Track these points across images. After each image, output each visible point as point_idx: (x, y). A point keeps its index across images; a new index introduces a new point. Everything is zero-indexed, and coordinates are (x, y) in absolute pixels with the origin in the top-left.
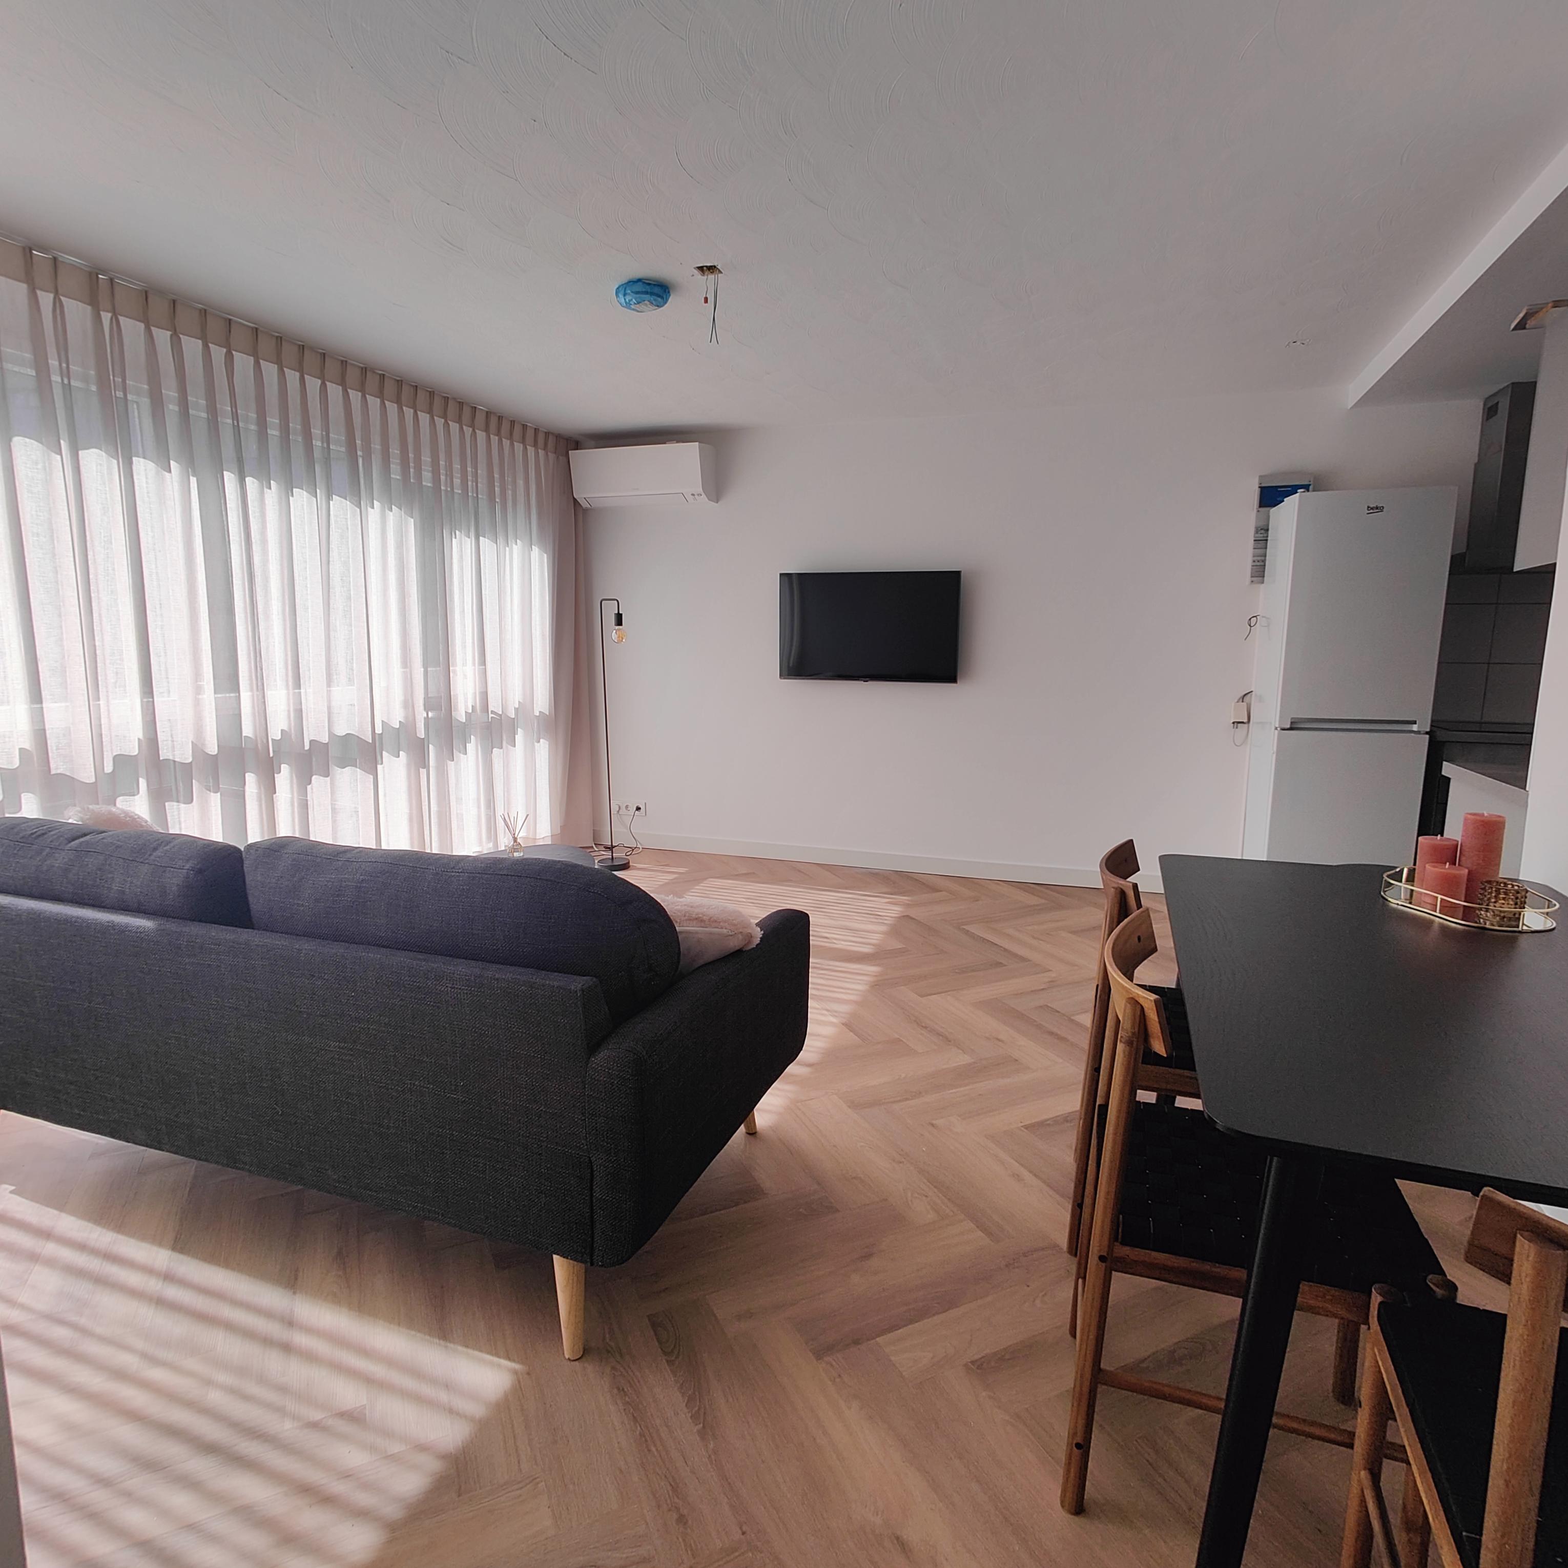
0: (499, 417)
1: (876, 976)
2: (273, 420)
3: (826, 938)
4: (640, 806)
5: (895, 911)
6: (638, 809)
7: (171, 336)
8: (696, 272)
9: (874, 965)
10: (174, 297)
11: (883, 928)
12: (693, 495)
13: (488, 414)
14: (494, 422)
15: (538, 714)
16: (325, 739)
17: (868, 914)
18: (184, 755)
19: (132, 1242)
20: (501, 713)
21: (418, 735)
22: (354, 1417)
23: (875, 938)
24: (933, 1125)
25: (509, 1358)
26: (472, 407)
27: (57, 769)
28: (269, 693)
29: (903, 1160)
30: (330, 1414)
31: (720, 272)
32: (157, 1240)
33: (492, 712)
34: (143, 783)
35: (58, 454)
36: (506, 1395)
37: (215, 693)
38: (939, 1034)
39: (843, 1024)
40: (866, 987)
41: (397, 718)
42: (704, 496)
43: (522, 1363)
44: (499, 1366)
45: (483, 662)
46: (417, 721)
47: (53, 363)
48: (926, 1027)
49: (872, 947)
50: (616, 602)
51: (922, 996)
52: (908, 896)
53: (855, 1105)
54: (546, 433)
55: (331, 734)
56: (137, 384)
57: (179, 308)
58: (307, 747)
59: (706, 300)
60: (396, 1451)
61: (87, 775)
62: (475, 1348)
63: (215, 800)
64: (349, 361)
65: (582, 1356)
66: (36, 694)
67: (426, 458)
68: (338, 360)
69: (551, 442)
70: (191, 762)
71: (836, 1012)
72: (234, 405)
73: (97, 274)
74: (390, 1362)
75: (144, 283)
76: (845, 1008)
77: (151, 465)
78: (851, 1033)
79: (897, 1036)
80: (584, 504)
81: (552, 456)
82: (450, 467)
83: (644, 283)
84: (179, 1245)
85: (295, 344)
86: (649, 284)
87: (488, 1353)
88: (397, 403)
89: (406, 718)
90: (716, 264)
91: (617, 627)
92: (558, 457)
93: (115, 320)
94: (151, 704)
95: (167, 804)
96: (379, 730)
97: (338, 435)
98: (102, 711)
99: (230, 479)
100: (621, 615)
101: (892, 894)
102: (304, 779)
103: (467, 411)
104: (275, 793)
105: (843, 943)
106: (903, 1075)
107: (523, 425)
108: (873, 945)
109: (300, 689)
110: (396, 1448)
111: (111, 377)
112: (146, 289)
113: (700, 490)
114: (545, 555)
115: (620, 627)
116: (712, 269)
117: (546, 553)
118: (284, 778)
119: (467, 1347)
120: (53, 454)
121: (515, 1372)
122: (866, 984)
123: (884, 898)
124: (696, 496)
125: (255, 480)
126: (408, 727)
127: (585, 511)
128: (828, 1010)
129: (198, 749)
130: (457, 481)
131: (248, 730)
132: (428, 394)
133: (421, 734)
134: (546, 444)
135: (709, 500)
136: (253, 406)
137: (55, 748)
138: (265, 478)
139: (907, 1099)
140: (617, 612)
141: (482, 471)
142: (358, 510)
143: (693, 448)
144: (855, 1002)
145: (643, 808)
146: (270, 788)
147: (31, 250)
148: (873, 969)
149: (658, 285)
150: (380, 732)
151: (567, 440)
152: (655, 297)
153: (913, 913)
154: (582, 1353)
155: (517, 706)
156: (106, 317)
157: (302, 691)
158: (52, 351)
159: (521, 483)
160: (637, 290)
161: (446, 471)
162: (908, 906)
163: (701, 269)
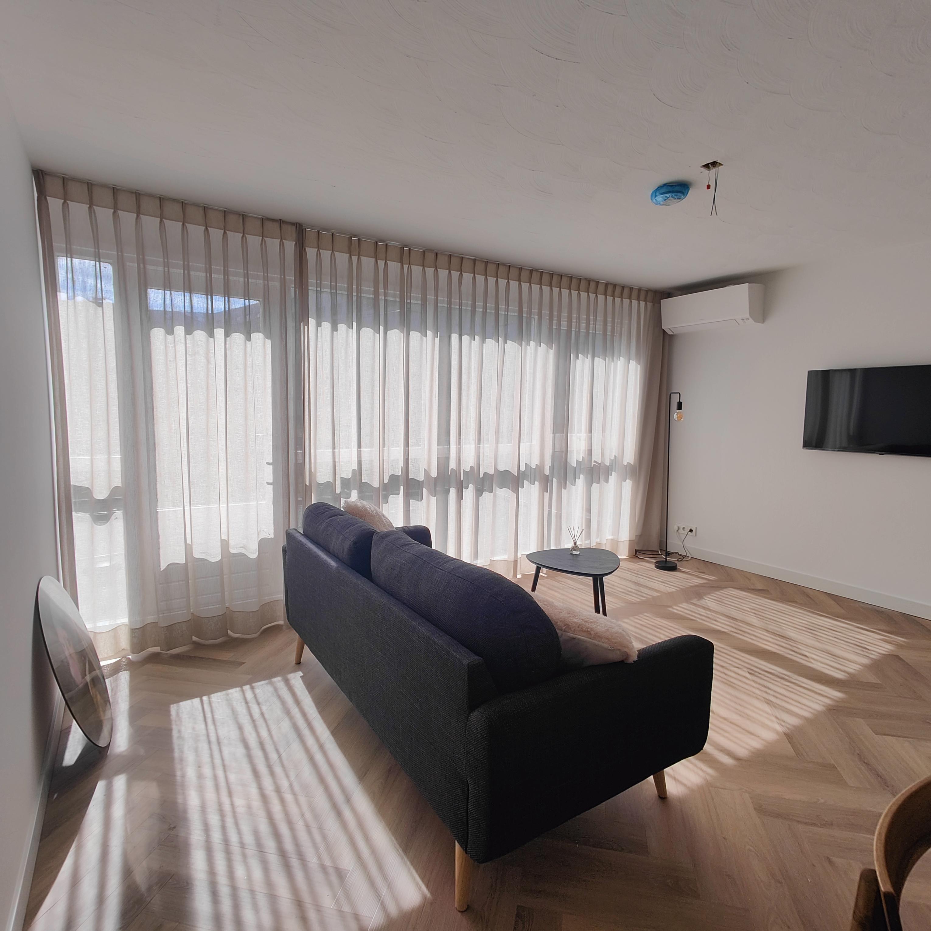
0: (614, 285)
1: (837, 701)
2: (480, 304)
3: (806, 656)
4: (693, 529)
5: (886, 648)
6: (691, 531)
7: (435, 270)
8: (703, 169)
9: (839, 691)
10: (437, 251)
11: (865, 661)
12: (743, 319)
13: (607, 285)
14: (610, 289)
15: (626, 464)
16: (492, 472)
17: (857, 645)
18: (421, 478)
19: (321, 721)
20: (600, 462)
21: (545, 473)
22: (341, 874)
23: (853, 668)
24: (830, 862)
25: (427, 886)
26: (596, 282)
27: (364, 480)
28: (464, 447)
29: (783, 881)
30: (333, 866)
31: (721, 164)
32: (329, 725)
33: (595, 461)
34: (402, 488)
35: (378, 333)
36: (413, 911)
37: (438, 446)
38: (879, 776)
39: (785, 734)
40: (824, 709)
41: (535, 462)
42: (751, 319)
43: (432, 893)
44: (420, 888)
45: (591, 431)
46: (545, 465)
47: (382, 291)
48: (867, 764)
49: (846, 674)
50: (679, 394)
51: (877, 734)
52: (906, 638)
53: (760, 810)
54: (646, 291)
55: (496, 469)
56: (416, 295)
57: (439, 256)
58: (481, 476)
59: (709, 187)
60: (346, 911)
61: (376, 485)
62: (415, 867)
63: (433, 500)
64: (523, 267)
65: (465, 911)
66: (359, 446)
67: (565, 314)
68: (518, 268)
69: (650, 295)
70: (423, 481)
71: (784, 721)
72: (460, 298)
73: (403, 248)
74: (374, 851)
75: (424, 247)
76: (794, 721)
77: (419, 334)
78: (789, 746)
79: (833, 762)
80: (670, 333)
81: (649, 305)
82: (579, 318)
83: (669, 186)
84: (334, 733)
85: (495, 263)
86: (672, 186)
87: (419, 875)
88: (550, 286)
89: (540, 463)
90: (716, 160)
91: (678, 411)
92: (654, 305)
93: (410, 268)
94: (407, 451)
95: (410, 500)
96: (523, 468)
97: (514, 308)
98: (385, 453)
99: (455, 337)
100: (682, 402)
101: (888, 633)
102: (479, 492)
103: (593, 285)
104: (462, 499)
105: (819, 664)
106: (822, 801)
107: (631, 288)
108: (848, 673)
109: (480, 444)
110: (346, 909)
111: (405, 294)
112: (424, 250)
113: (748, 316)
114: (639, 366)
115: (680, 411)
116: (714, 164)
117: (639, 364)
118: (469, 493)
119: (412, 864)
120: (376, 334)
121: (425, 898)
122: (824, 706)
123: (882, 635)
124: (745, 320)
125: (468, 336)
126: (540, 468)
127: (672, 337)
128: (777, 718)
129: (427, 473)
130: (583, 325)
131: (453, 465)
132: (569, 278)
133: (547, 472)
134: (646, 298)
135: (755, 322)
136: (470, 298)
137: (364, 470)
138: (472, 336)
139: (813, 824)
140: (678, 401)
141: (600, 318)
142: (521, 347)
143: (745, 286)
144: (806, 719)
145: (694, 530)
146: (460, 497)
147: (377, 242)
148: (837, 694)
149: (678, 185)
150: (524, 470)
151: (662, 293)
152: (676, 194)
153: (903, 654)
154: (465, 909)
155: (613, 458)
156: (406, 267)
157: (481, 446)
158: (381, 285)
159: (626, 322)
160: (663, 192)
161: (577, 320)
162: (900, 646)
163: (707, 166)
